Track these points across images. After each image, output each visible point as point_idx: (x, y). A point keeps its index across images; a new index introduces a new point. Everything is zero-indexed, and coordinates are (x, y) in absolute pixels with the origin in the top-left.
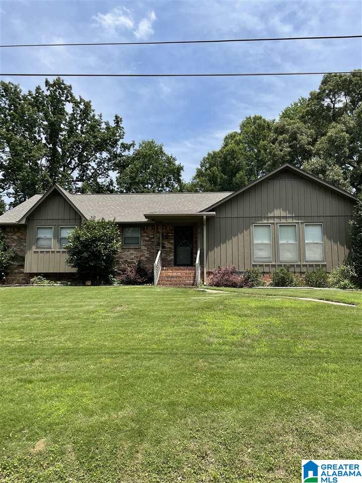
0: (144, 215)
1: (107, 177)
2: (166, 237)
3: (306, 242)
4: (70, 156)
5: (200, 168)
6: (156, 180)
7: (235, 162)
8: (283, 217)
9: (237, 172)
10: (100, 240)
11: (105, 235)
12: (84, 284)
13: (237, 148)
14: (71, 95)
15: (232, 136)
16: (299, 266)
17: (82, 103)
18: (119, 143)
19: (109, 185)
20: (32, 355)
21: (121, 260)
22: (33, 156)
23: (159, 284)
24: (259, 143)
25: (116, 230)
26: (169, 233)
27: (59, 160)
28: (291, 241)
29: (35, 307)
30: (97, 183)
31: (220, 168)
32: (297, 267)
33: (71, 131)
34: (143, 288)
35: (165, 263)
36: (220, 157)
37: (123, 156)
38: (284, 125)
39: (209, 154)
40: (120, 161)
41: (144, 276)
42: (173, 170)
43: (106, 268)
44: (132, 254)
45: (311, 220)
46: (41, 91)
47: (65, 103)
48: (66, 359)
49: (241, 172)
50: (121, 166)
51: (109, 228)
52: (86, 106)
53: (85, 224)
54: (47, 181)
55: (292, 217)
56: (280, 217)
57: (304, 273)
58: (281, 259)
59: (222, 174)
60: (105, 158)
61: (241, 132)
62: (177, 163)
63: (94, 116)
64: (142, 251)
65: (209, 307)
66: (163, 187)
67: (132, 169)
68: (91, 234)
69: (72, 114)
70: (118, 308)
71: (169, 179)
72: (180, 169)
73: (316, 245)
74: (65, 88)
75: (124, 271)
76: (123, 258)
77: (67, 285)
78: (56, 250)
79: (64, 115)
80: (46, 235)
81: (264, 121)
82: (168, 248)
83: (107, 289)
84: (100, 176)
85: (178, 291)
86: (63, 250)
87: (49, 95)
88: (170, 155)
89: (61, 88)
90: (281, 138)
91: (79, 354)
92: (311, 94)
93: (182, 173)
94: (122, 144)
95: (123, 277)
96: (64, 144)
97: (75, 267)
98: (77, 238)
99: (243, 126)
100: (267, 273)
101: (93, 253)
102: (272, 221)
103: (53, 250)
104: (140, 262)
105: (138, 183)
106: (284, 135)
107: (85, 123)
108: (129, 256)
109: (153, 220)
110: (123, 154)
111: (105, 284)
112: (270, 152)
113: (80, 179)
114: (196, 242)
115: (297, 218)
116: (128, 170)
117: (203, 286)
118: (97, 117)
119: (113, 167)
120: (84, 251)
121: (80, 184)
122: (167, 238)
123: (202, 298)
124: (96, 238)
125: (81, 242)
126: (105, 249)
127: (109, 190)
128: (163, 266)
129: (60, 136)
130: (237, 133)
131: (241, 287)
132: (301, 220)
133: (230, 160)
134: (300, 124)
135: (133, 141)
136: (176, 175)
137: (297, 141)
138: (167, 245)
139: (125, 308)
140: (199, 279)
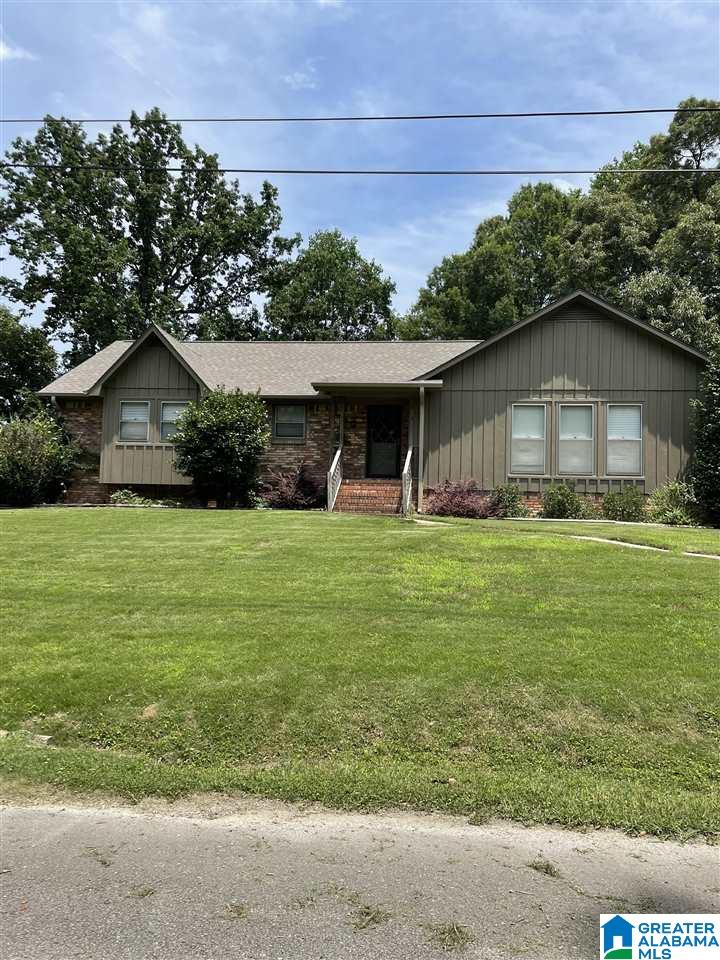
0: (312, 384)
1: (247, 305)
2: (352, 426)
3: (609, 438)
4: (176, 263)
5: (427, 288)
6: (341, 312)
7: (495, 278)
8: (569, 392)
9: (498, 297)
10: (232, 427)
11: (242, 419)
12: (205, 506)
13: (500, 250)
14: (180, 143)
15: (492, 225)
16: (593, 482)
17: (201, 160)
18: (271, 237)
19: (252, 320)
20: (128, 605)
21: (271, 465)
22: (110, 265)
23: (336, 509)
24: (544, 239)
25: (262, 411)
26: (357, 417)
27: (157, 269)
28: (583, 437)
29: (125, 539)
30: (229, 317)
31: (465, 289)
32: (590, 484)
33: (180, 212)
34: (307, 515)
35: (348, 472)
36: (466, 267)
37: (278, 264)
38: (596, 205)
39: (445, 262)
40: (271, 273)
41: (310, 495)
42: (374, 291)
43: (244, 478)
44: (290, 454)
45: (622, 397)
46: (122, 135)
47: (167, 159)
48: (180, 611)
49: (505, 300)
50: (273, 283)
51: (248, 407)
52: (207, 165)
53: (207, 398)
54: (135, 312)
55: (585, 392)
56: (563, 392)
57: (601, 495)
58: (561, 469)
59: (468, 301)
60: (244, 267)
61: (511, 216)
62: (383, 277)
63: (222, 184)
64: (307, 449)
65: (413, 546)
66: (354, 324)
67: (296, 289)
68: (217, 417)
69: (180, 180)
70: (262, 545)
71: (368, 309)
72: (388, 289)
73: (628, 445)
74: (169, 131)
75: (275, 484)
76: (274, 461)
77: (175, 507)
78: (154, 445)
79: (165, 182)
80: (136, 417)
81: (558, 194)
82: (356, 444)
83: (244, 514)
84: (234, 302)
85: (367, 521)
86: (168, 444)
87: (138, 144)
88: (369, 262)
89: (160, 131)
90: (587, 230)
91: (200, 606)
92: (652, 140)
93: (393, 297)
94: (276, 239)
95: (273, 495)
96: (166, 239)
97: (189, 475)
98: (192, 424)
99: (514, 205)
100: (535, 494)
101: (220, 451)
102: (549, 399)
103: (149, 444)
104: (303, 469)
105: (306, 318)
106: (594, 224)
107: (206, 198)
108: (284, 459)
109: (328, 393)
110: (278, 259)
111: (242, 507)
112: (566, 259)
113: (196, 308)
114: (407, 435)
115: (595, 393)
116: (287, 290)
117: (416, 515)
118: (229, 187)
119: (258, 285)
120: (205, 448)
121: (195, 318)
122: (354, 427)
123: (406, 532)
124: (226, 424)
125: (200, 431)
126: (242, 444)
127: (250, 329)
128: (344, 478)
129: (157, 224)
130: (501, 219)
131: (484, 517)
132: (602, 397)
133: (486, 273)
134: (627, 203)
135: (298, 234)
136: (380, 302)
137: (618, 237)
138: (354, 439)
139: (274, 545)
140: (408, 502)
